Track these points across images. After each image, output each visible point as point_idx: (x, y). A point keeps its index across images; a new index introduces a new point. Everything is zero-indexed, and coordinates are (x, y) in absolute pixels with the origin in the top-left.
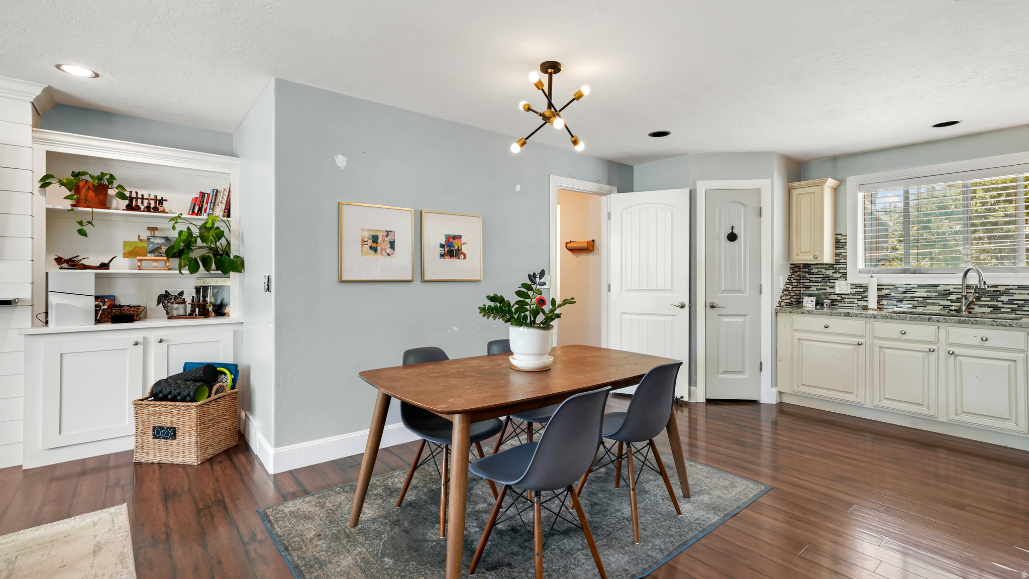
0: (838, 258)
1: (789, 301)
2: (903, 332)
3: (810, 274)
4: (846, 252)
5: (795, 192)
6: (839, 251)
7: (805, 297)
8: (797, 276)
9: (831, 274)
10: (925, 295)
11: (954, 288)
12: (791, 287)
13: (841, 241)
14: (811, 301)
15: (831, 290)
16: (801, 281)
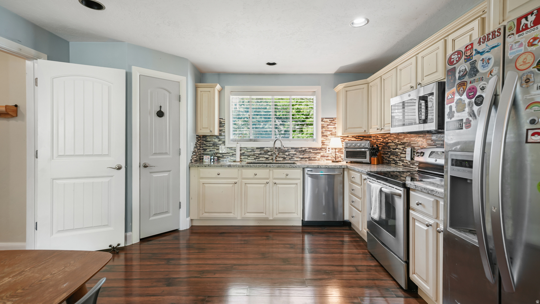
0: (221, 132)
1: (196, 158)
2: (255, 174)
3: (206, 141)
4: (225, 129)
5: (199, 90)
6: (221, 128)
7: (204, 156)
8: (200, 143)
9: (217, 142)
10: (259, 152)
11: (270, 149)
12: (197, 150)
13: (222, 123)
14: (208, 158)
15: (217, 151)
16: (202, 146)
